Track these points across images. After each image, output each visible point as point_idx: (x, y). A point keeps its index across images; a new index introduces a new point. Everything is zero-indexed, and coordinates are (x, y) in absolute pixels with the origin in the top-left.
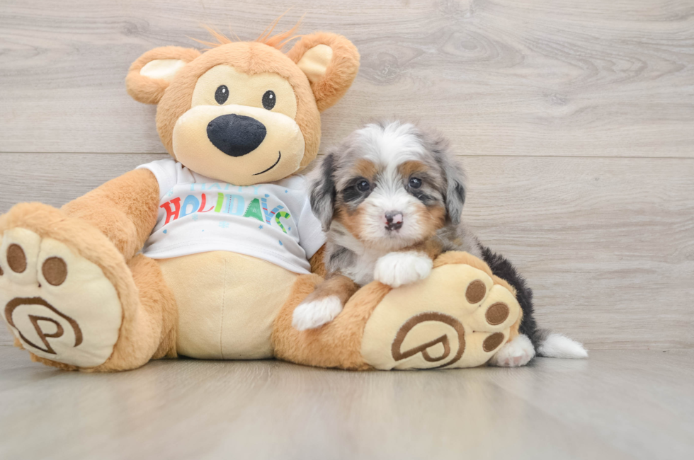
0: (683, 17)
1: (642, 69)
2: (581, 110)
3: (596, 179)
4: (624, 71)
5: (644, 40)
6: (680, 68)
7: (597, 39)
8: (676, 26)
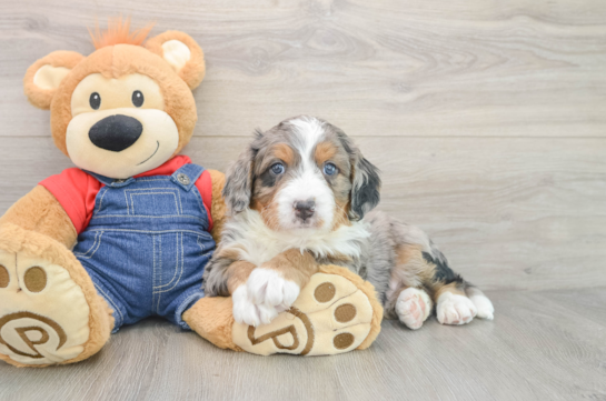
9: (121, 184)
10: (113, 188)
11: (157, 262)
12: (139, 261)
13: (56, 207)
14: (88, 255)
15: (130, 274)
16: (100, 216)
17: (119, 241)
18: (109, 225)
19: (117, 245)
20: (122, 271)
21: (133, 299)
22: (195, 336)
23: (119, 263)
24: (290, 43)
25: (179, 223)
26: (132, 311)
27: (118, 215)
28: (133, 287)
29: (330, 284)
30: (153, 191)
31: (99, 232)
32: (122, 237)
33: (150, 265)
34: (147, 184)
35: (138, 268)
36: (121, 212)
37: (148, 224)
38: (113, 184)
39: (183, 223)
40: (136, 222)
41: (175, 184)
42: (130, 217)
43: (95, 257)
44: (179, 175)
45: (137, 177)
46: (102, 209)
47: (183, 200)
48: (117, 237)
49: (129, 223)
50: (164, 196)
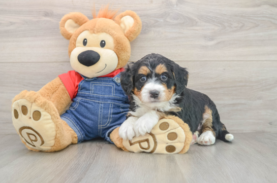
0: (259, 6)
1: (242, 26)
2: (219, 43)
3: (224, 69)
4: (236, 27)
5: (244, 15)
6: (257, 26)
7: (225, 15)
8: (256, 9)
9: (90, 80)
10: (87, 81)
11: (100, 115)
12: (93, 114)
13: (62, 86)
14: (74, 109)
15: (89, 119)
16: (80, 93)
17: (86, 104)
18: (83, 97)
19: (85, 106)
20: (86, 117)
21: (89, 130)
22: (114, 146)
23: (85, 114)
24: (158, 19)
25: (112, 99)
26: (89, 135)
27: (87, 93)
28: (89, 125)
29: (167, 123)
30: (103, 84)
31: (79, 99)
32: (87, 103)
33: (98, 116)
34: (101, 81)
35: (92, 117)
36: (88, 92)
37: (98, 98)
38: (87, 79)
39: (114, 99)
40: (93, 97)
41: (114, 82)
42: (91, 95)
43: (76, 110)
44: (116, 78)
45: (97, 77)
46: (81, 90)
47: (116, 89)
48: (85, 102)
49: (91, 97)
50: (107, 87)
